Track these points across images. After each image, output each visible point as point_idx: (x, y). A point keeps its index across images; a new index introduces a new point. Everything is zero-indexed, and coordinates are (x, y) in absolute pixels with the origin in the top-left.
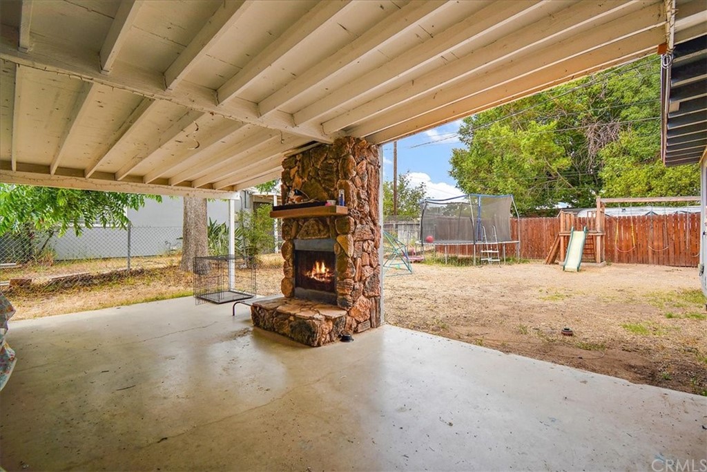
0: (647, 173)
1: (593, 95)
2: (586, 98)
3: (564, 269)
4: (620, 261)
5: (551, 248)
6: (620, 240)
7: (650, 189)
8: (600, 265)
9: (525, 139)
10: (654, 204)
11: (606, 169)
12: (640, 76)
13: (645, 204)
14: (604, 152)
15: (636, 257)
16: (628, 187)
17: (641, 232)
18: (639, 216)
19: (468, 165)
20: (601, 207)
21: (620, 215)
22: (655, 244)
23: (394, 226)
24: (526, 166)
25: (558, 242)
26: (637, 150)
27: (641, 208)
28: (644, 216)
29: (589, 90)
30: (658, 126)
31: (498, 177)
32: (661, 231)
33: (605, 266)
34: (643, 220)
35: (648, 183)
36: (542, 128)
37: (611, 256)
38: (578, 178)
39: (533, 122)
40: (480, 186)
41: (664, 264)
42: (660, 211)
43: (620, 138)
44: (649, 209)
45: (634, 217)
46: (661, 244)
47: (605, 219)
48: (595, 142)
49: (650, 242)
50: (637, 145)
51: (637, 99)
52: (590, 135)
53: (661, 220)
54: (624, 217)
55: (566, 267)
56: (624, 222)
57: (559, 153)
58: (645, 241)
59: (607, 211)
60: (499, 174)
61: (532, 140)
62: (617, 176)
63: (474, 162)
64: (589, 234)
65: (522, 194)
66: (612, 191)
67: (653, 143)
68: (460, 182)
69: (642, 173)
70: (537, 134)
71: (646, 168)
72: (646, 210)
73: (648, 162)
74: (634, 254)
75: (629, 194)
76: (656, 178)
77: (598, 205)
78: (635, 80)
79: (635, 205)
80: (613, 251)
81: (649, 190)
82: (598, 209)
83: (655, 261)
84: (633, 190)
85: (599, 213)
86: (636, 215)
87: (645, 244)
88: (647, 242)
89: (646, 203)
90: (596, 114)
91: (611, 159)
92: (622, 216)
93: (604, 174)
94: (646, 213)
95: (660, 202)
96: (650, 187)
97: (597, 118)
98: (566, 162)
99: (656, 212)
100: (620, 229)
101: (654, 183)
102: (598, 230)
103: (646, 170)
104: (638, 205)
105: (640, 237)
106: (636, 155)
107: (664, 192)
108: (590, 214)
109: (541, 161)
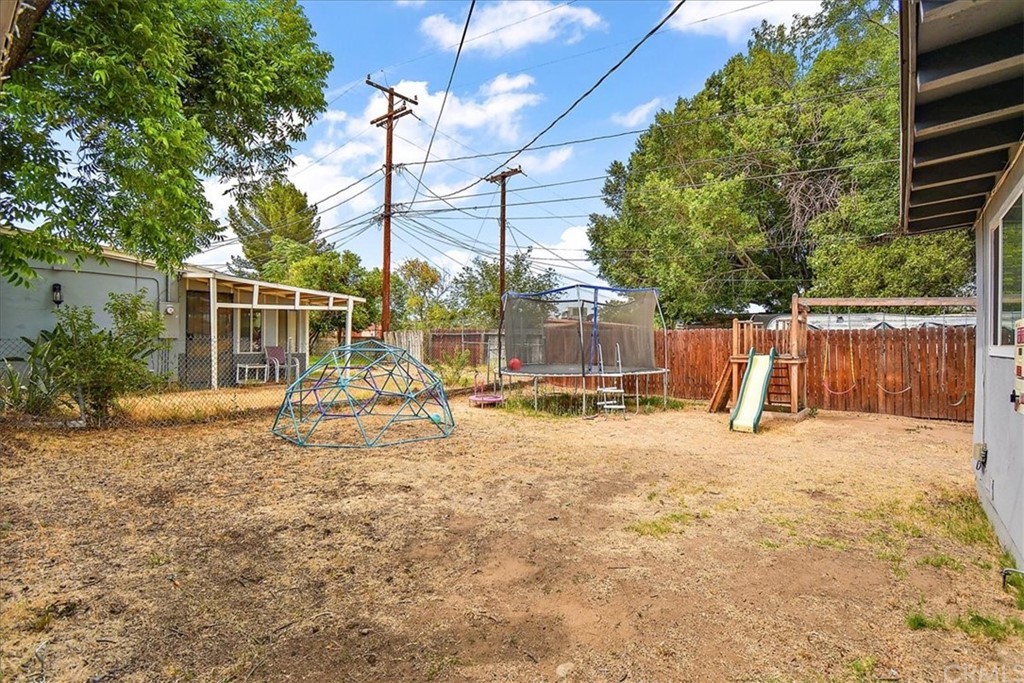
0: (877, 260)
1: (799, 138)
2: (789, 141)
3: (731, 427)
4: (833, 406)
5: (718, 383)
6: (832, 371)
7: (882, 286)
8: (797, 416)
9: (695, 201)
10: (888, 310)
11: (817, 252)
12: (869, 108)
13: (875, 309)
14: (816, 226)
15: (858, 400)
16: (849, 281)
17: (867, 358)
18: (864, 330)
19: (614, 241)
20: (800, 313)
21: (832, 328)
22: (890, 378)
23: (483, 339)
24: (697, 244)
25: (728, 374)
26: (865, 222)
27: (868, 316)
28: (871, 331)
29: (794, 129)
30: (894, 185)
31: (658, 261)
32: (898, 357)
33: (805, 418)
34: (870, 337)
35: (879, 276)
36: (723, 186)
37: (816, 399)
38: (779, 267)
39: (709, 175)
40: (633, 274)
41: (903, 414)
42: (897, 322)
43: (839, 204)
44: (880, 317)
45: (855, 331)
46: (898, 379)
47: (809, 333)
48: (803, 211)
49: (881, 375)
50: (865, 216)
51: (863, 142)
52: (794, 199)
53: (900, 337)
54: (840, 331)
55: (735, 422)
56: (840, 339)
57: (749, 226)
58: (873, 374)
59: (811, 319)
60: (657, 257)
61: (707, 202)
62: (834, 263)
63: (624, 237)
64: (780, 361)
65: (693, 290)
66: (826, 288)
67: (887, 212)
68: (603, 269)
69: (871, 259)
70: (715, 195)
71: (877, 251)
72: (875, 320)
73: (880, 241)
74: (855, 395)
75: (850, 293)
76: (892, 268)
77: (795, 309)
78: (861, 113)
79: (859, 310)
80: (821, 389)
81: (881, 288)
82: (795, 317)
83: (889, 409)
84: (857, 286)
85: (795, 323)
86: (859, 329)
87: (873, 378)
88: (876, 374)
89: (876, 307)
90: (804, 167)
91: (825, 236)
92: (836, 329)
93: (815, 261)
94: (876, 324)
95: (897, 307)
96: (882, 281)
97: (806, 173)
98: (758, 241)
99: (889, 323)
100: (833, 351)
101: (889, 275)
102: (794, 354)
103: (876, 255)
104: (865, 312)
105: (866, 365)
106: (862, 231)
107: (903, 290)
108: (781, 324)
109: (721, 237)
